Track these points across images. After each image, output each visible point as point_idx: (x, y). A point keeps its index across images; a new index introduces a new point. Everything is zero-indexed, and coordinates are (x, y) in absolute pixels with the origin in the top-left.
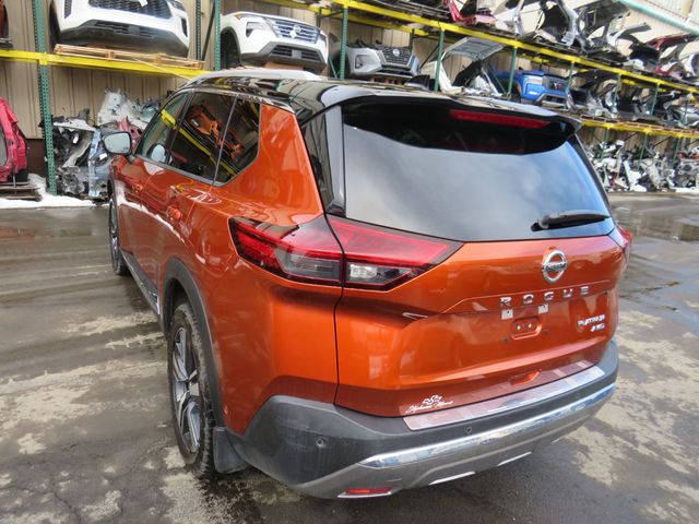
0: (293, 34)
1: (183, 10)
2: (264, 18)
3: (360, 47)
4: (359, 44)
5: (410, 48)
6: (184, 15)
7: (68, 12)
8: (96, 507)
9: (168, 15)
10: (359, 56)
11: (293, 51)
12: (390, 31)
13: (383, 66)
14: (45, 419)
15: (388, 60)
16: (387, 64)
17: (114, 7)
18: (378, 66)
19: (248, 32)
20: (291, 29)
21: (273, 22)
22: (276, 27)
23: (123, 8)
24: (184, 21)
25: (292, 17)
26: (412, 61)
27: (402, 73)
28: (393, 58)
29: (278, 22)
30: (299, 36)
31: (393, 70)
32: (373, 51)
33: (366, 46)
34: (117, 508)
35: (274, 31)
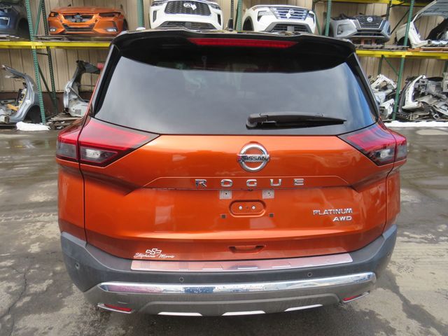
0: (288, 15)
1: (220, 9)
2: (270, 7)
3: (342, 19)
4: (342, 17)
5: (387, 15)
6: (219, 12)
7: (154, 19)
8: (36, 286)
9: (209, 13)
10: (340, 25)
11: (288, 27)
12: (373, 5)
13: (358, 31)
14: (50, 237)
15: (362, 26)
16: (361, 28)
17: (178, 12)
18: (354, 31)
19: (259, 18)
20: (287, 12)
21: (275, 9)
22: (277, 13)
23: (183, 12)
24: (219, 16)
25: (296, 5)
26: (383, 25)
27: (375, 35)
28: (367, 24)
29: (278, 8)
30: (293, 16)
31: (368, 32)
32: (352, 21)
33: (347, 18)
34: (45, 289)
35: (275, 15)
